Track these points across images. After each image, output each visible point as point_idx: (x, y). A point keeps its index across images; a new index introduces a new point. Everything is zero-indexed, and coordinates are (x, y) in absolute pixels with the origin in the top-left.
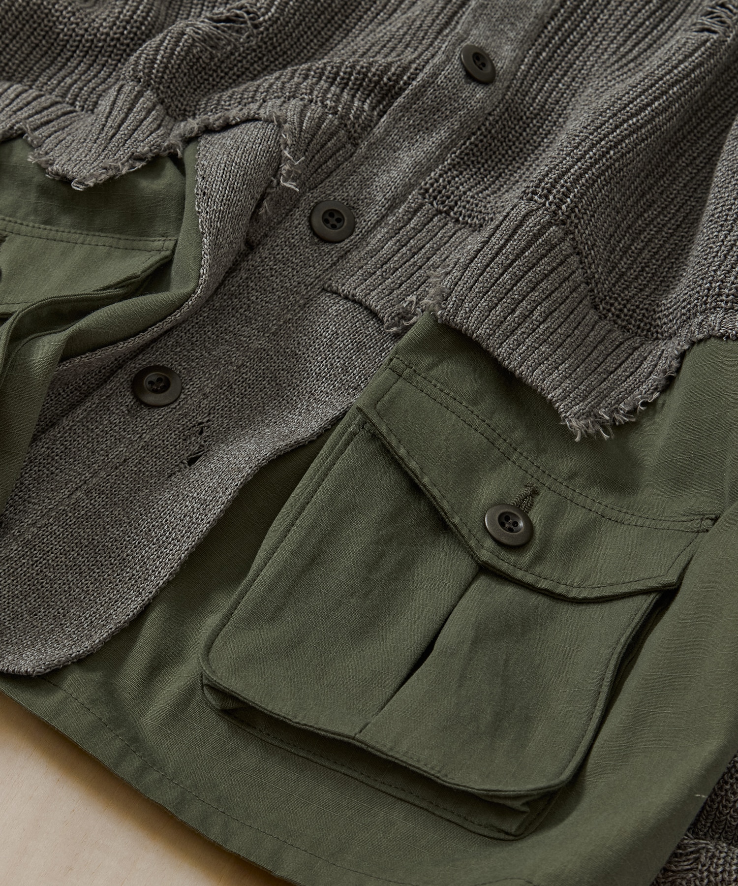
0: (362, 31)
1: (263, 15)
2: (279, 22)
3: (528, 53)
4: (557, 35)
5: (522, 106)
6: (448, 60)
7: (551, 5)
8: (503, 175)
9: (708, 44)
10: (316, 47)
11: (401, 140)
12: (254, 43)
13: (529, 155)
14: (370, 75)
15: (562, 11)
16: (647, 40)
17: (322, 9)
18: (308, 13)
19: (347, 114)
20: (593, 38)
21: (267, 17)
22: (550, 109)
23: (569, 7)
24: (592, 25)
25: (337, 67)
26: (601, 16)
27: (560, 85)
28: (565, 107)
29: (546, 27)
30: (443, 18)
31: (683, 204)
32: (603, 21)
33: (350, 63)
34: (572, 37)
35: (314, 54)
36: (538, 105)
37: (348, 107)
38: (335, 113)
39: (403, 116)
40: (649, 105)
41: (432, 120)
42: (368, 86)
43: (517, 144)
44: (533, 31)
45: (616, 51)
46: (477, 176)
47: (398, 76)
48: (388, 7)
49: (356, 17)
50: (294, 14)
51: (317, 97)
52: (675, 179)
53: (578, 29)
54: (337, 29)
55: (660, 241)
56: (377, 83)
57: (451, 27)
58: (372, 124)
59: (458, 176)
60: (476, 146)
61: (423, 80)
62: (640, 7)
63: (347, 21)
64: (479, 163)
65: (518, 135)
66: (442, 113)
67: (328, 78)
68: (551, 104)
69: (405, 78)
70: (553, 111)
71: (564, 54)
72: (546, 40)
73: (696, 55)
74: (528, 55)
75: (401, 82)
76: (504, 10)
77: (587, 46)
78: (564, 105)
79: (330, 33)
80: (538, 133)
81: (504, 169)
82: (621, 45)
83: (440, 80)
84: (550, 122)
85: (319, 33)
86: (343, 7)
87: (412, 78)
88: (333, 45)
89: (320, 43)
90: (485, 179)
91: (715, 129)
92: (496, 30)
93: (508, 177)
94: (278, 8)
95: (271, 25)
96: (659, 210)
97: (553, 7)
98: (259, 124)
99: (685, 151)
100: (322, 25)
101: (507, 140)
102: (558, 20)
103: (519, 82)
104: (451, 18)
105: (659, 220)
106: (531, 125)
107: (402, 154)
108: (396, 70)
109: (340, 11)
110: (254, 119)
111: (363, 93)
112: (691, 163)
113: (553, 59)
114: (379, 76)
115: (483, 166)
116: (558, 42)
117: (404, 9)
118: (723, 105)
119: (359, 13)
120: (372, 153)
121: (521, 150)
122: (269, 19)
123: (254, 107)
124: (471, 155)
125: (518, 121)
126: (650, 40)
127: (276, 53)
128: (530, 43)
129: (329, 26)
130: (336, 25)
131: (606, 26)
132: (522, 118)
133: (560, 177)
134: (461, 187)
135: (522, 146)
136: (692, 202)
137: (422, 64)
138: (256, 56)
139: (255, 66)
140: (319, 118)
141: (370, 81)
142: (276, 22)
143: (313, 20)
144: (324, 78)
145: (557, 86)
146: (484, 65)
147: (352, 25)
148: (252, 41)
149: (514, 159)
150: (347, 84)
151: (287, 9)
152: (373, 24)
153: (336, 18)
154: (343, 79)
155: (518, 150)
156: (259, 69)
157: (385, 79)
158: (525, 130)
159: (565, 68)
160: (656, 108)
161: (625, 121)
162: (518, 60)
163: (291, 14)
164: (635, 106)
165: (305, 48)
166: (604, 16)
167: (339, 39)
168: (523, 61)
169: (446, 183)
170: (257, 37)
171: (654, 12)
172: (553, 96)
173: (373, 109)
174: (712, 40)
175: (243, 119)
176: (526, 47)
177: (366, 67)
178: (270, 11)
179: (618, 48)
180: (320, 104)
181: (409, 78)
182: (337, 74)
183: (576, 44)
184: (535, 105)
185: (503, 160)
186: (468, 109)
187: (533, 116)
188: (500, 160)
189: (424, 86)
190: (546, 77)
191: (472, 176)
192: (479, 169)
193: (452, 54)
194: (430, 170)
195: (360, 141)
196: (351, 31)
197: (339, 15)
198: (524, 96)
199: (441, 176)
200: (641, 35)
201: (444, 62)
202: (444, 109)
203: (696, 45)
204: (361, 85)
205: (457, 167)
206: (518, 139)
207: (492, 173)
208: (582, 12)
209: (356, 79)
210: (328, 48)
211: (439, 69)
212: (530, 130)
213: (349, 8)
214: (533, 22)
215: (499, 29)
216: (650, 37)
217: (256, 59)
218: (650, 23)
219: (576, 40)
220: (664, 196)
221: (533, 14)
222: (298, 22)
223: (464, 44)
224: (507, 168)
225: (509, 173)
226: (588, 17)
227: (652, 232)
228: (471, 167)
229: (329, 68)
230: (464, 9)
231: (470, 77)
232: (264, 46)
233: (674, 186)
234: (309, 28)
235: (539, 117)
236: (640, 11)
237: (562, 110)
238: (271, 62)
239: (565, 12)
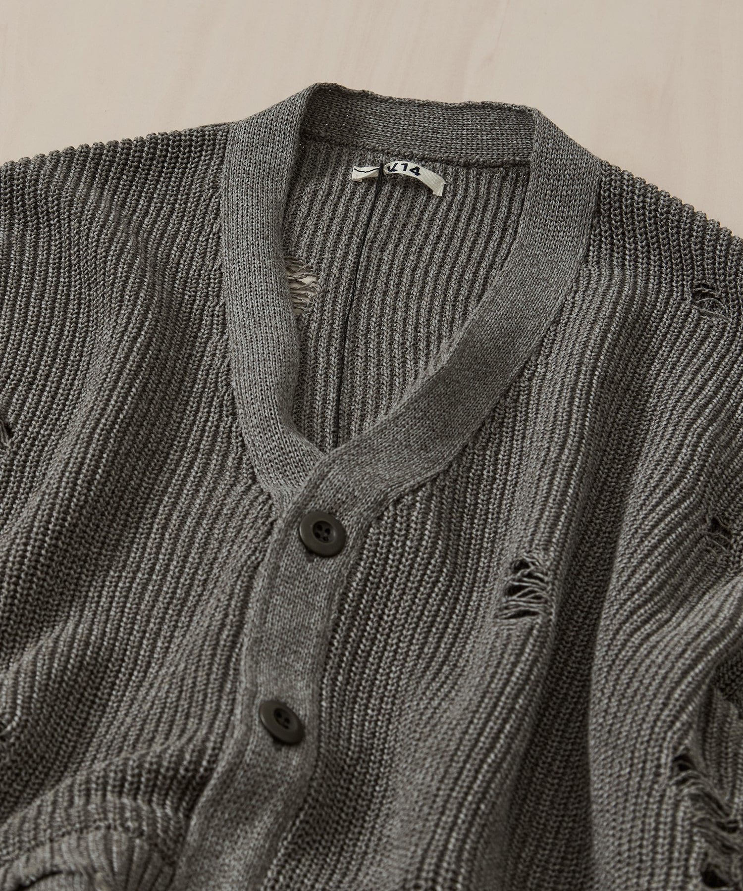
0: (120, 701)
1: (9, 721)
2: (29, 724)
3: (323, 683)
4: (346, 649)
5: (339, 754)
6: (249, 729)
7: (330, 615)
8: (345, 847)
9: (535, 632)
10: (74, 738)
11: (221, 841)
12: (8, 759)
13: (366, 813)
14: (162, 770)
15: (343, 618)
16: (449, 630)
17: (68, 689)
18: (56, 700)
19: (155, 830)
20: (386, 641)
21: (14, 724)
22: (369, 746)
23: (348, 612)
24: (380, 625)
25: (121, 771)
26: (386, 611)
27: (369, 711)
28: (385, 739)
29: (331, 644)
30: (218, 669)
31: (558, 827)
32: (391, 618)
33: (134, 761)
34: (362, 646)
35: (74, 747)
36: (355, 746)
37: (153, 823)
38: (141, 834)
39: (215, 811)
40: (500, 731)
41: (250, 807)
42: (163, 784)
43: (348, 802)
44: (320, 653)
45: (420, 653)
46: (318, 859)
47: (195, 763)
48: (139, 662)
49: (108, 685)
50: (42, 707)
51: (114, 820)
52: (538, 798)
53: (366, 634)
54: (91, 707)
55: (549, 883)
56: (174, 777)
57: (231, 678)
58: (183, 832)
59: (297, 867)
60: (307, 822)
61: (228, 763)
62: (428, 591)
63: (99, 694)
64: (314, 841)
65: (345, 791)
66: (260, 795)
67: (114, 787)
68: (368, 739)
69: (205, 763)
70: (373, 748)
71: (360, 670)
72: (337, 660)
73: (527, 650)
74: (324, 686)
75: (202, 770)
76: (281, 639)
77: (383, 653)
78: (382, 736)
79: (84, 715)
80: (366, 781)
81: (344, 840)
82: (424, 645)
83: (248, 757)
84: (374, 763)
85: (73, 719)
86: (90, 678)
87: (214, 760)
88: (93, 730)
89: (77, 731)
90: (328, 860)
91: (559, 721)
92: (281, 666)
93: (351, 849)
94: (23, 708)
95: (22, 732)
96: (535, 843)
97: (332, 617)
98: (62, 879)
99: (537, 759)
100: (74, 708)
101: (336, 802)
102: (342, 630)
103: (327, 724)
104: (227, 667)
105: (539, 856)
106: (356, 774)
107: (228, 859)
108: (191, 756)
109: (88, 684)
110: (53, 874)
111: (159, 794)
112: (549, 772)
113: (351, 681)
114: (173, 769)
115: (320, 843)
116: (350, 658)
117: (158, 659)
118: (558, 688)
119: (109, 680)
120: (193, 868)
121: (355, 809)
122: (18, 725)
123: (43, 853)
124: (305, 836)
125: (341, 774)
126: (453, 629)
127: (34, 762)
128: (321, 670)
129: (81, 706)
130: (89, 703)
131: (395, 622)
132: (343, 769)
133: (440, 859)
134: (306, 881)
135: (353, 803)
136: (568, 823)
137: (219, 740)
138: (12, 773)
139: (15, 785)
140: (128, 850)
141: (165, 777)
142: (25, 726)
143: (63, 706)
144: (109, 788)
145: (367, 714)
146: (288, 720)
147: (106, 696)
148: (5, 758)
149: (351, 823)
150: (138, 788)
151: (32, 705)
152: (130, 689)
153: (86, 694)
154: (132, 783)
155: (351, 810)
156: (19, 788)
157: (182, 771)
158: (351, 783)
159: (368, 689)
160: (509, 732)
161: (483, 761)
162: (316, 696)
163: (38, 709)
164: (487, 738)
165: (62, 743)
166: (390, 610)
167: (97, 719)
168: (321, 695)
169: (288, 880)
170: (9, 751)
171: (445, 593)
172: (366, 728)
173: (176, 810)
174: (537, 626)
175: (39, 876)
176: (318, 676)
177: (156, 763)
178: (16, 715)
179: (421, 649)
180: (120, 829)
181: (209, 762)
182: (124, 779)
183: (369, 655)
184: (352, 747)
185: (339, 828)
186: (288, 783)
187: (354, 762)
188: (336, 830)
189: (231, 770)
190: (351, 706)
191: (312, 860)
192: (317, 849)
193: (250, 719)
194: (265, 869)
195: (175, 858)
196: (108, 705)
197: (89, 690)
198: (337, 740)
199: (279, 873)
200: (441, 627)
201: (246, 734)
202: (260, 791)
203: (522, 637)
204: (155, 785)
205: (293, 855)
206: (346, 795)
207: (333, 849)
208: (364, 613)
209: (148, 780)
210: (89, 735)
211: (243, 744)
212: (357, 780)
213: (96, 677)
214: (317, 643)
215: (284, 664)
216: (451, 625)
217: (13, 778)
218: (446, 608)
219: (368, 648)
220: (534, 824)
221: (314, 633)
222: (47, 716)
223: (258, 702)
224: (347, 837)
225: (351, 843)
226: (372, 616)
227: (538, 875)
228: (308, 849)
229: (112, 775)
230: (237, 650)
231: (278, 742)
232: (19, 759)
233: (541, 807)
234: (61, 718)
235: (361, 761)
236: (429, 596)
237: (383, 744)
238: (31, 775)
239: (346, 619)
